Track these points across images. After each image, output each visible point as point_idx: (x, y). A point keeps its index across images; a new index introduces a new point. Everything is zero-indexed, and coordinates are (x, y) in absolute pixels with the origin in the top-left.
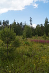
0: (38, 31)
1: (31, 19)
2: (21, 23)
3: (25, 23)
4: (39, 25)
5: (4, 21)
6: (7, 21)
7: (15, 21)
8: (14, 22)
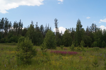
0: (66, 38)
1: (56, 21)
2: (42, 26)
3: (47, 26)
4: (69, 29)
5: (15, 23)
6: (20, 23)
7: (32, 23)
8: (31, 25)
